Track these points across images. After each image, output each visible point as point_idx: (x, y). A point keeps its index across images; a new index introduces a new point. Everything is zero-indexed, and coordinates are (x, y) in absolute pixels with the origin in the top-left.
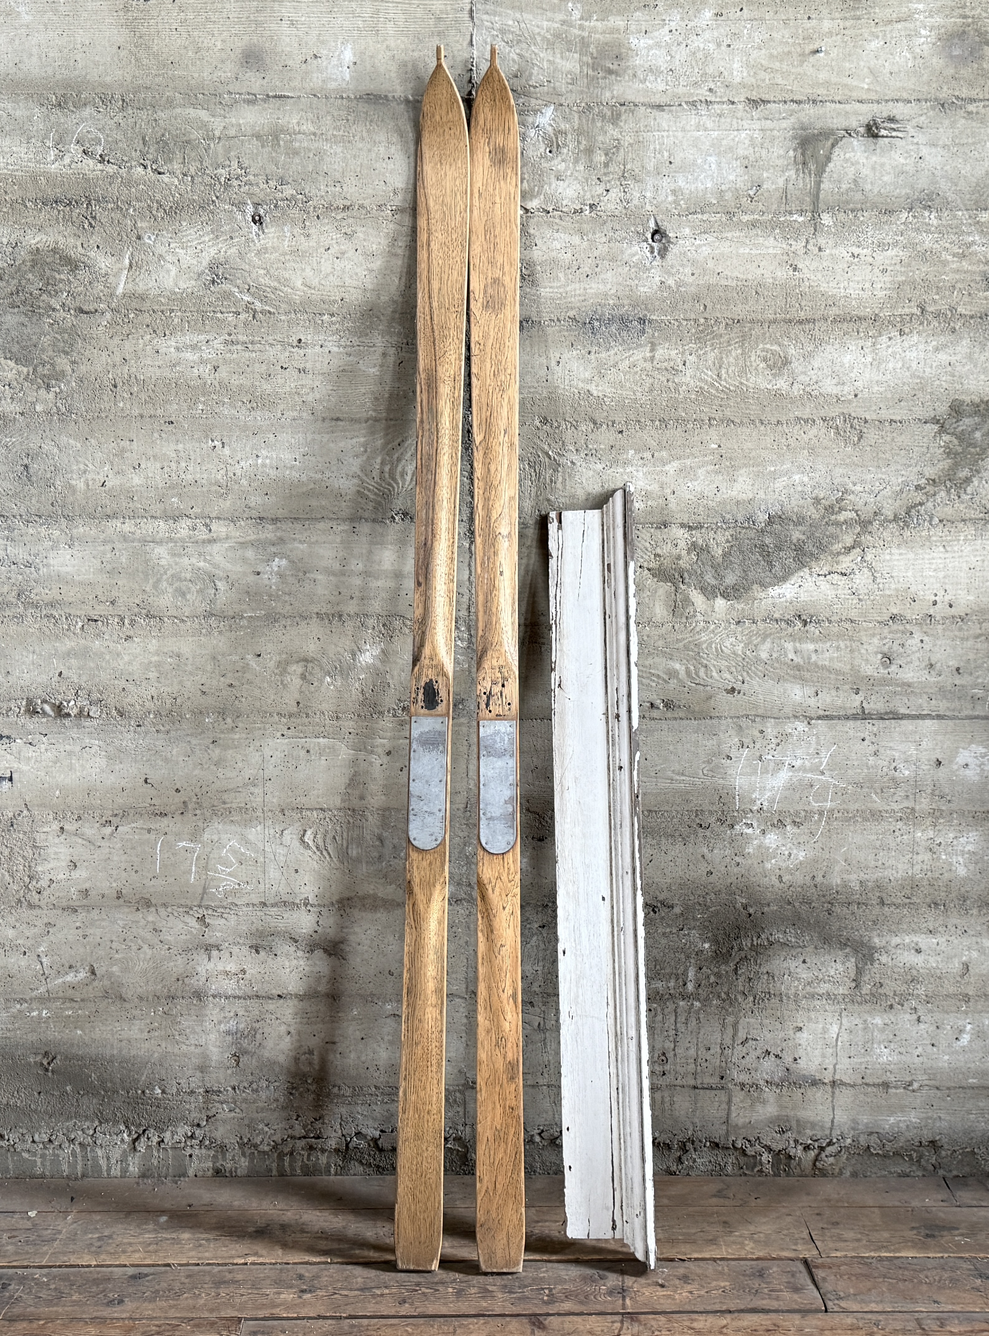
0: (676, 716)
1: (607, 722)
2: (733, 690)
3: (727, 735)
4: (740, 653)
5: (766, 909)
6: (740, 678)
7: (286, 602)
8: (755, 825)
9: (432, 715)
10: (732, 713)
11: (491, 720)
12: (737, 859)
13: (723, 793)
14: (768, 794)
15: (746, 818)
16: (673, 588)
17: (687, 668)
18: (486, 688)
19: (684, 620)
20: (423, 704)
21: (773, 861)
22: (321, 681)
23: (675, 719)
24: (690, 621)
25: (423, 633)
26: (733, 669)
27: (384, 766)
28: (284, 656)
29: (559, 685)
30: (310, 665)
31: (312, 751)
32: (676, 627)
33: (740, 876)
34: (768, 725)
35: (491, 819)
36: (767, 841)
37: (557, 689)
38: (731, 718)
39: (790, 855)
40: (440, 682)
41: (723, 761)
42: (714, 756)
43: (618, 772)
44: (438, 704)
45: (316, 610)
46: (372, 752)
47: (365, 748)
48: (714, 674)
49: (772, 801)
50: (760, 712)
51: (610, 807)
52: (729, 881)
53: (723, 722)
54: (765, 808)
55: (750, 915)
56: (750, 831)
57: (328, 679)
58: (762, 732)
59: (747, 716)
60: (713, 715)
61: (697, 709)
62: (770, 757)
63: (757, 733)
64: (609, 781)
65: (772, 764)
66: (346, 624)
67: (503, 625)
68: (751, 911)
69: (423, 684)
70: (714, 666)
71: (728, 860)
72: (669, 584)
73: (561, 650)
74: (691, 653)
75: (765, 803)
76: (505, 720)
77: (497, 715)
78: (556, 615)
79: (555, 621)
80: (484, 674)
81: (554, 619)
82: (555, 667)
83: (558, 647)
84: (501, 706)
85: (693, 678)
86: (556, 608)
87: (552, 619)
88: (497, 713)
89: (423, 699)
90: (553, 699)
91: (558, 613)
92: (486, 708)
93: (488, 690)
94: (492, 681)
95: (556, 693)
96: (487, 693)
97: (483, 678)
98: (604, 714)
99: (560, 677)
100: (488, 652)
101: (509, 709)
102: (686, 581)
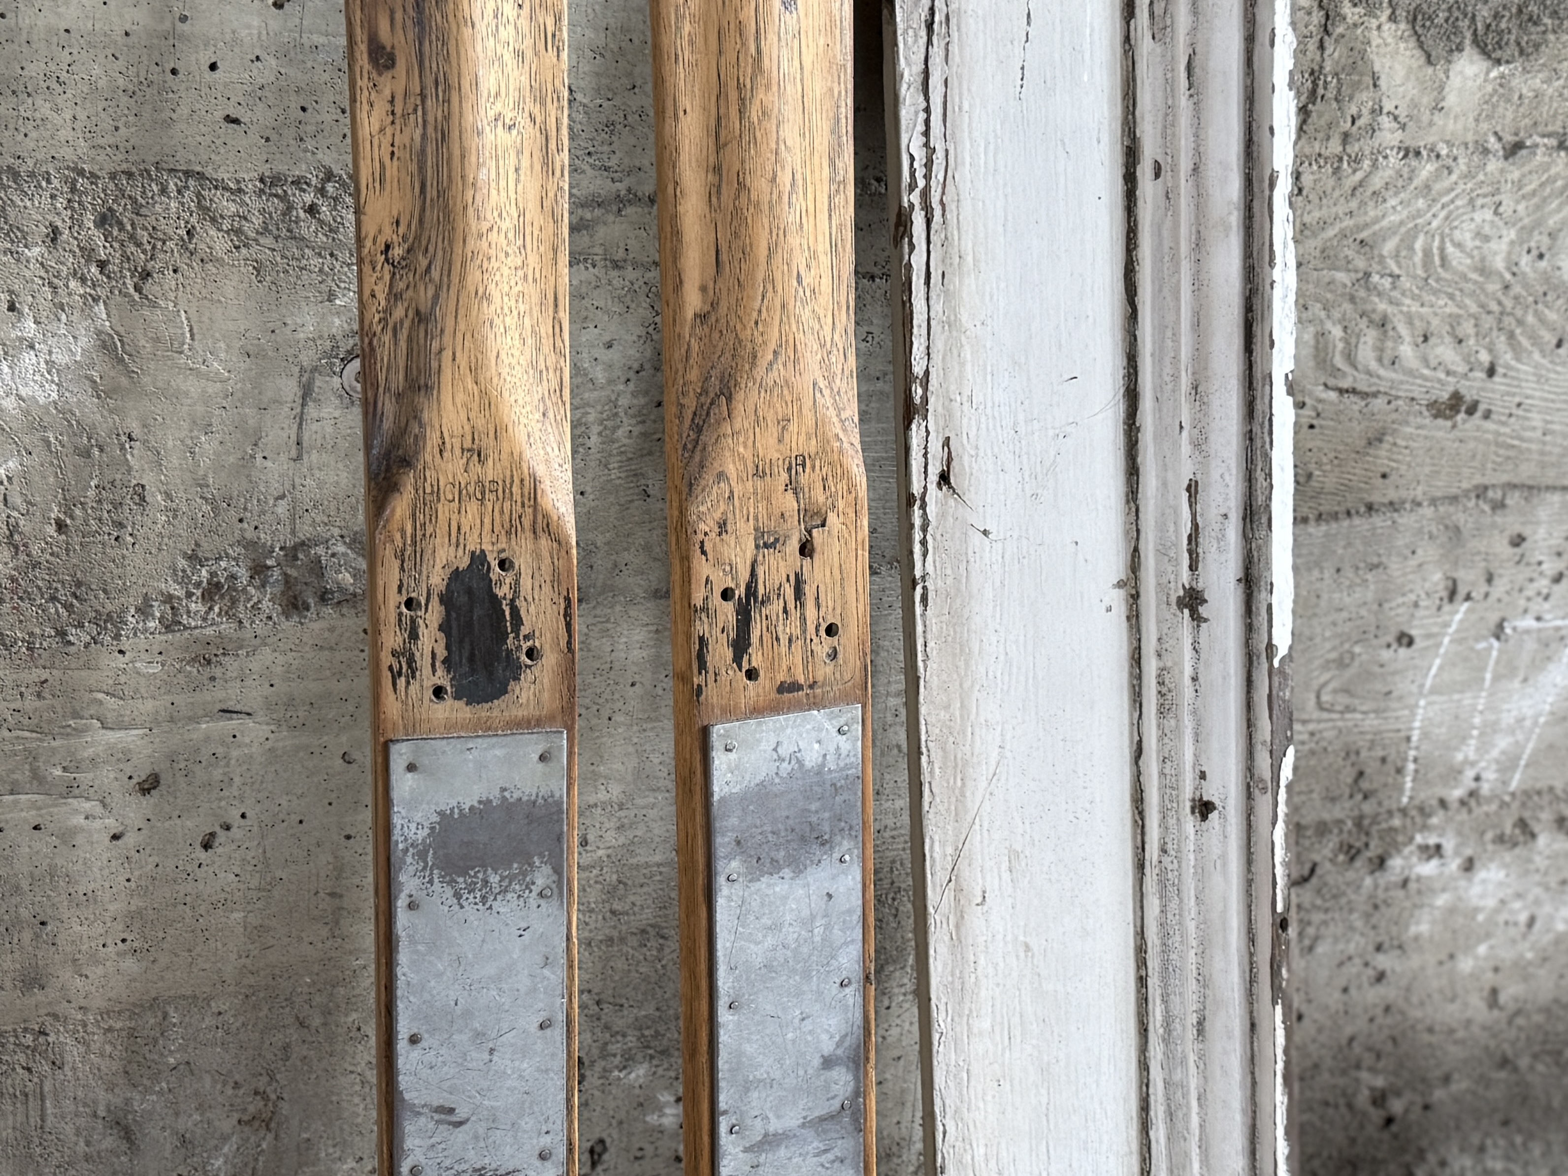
1: (1134, 618)
2: (1455, 402)
3: (1413, 562)
4: (1499, 263)
5: (1439, 1094)
6: (1484, 357)
8: (1449, 845)
9: (487, 729)
10: (1441, 486)
11: (757, 711)
12: (1382, 961)
13: (1369, 759)
14: (1503, 743)
15: (1425, 828)
18: (733, 570)
20: (442, 678)
21: (1482, 949)
25: (422, 318)
26: (1467, 328)
27: (130, 840)
29: (944, 478)
33: (1379, 1011)
34: (1543, 514)
36: (1476, 890)
37: (934, 495)
38: (1433, 502)
39: (1531, 922)
40: (523, 562)
41: (1386, 655)
42: (1363, 638)
44: (515, 671)
46: (70, 790)
47: (36, 776)
48: (1406, 351)
49: (1508, 765)
50: (1526, 472)
51: (1141, 950)
52: (1349, 1031)
53: (1406, 520)
54: (1485, 788)
55: (1389, 1121)
56: (1428, 868)
58: (1518, 541)
59: (1481, 492)
60: (1376, 498)
61: (1330, 482)
62: (1529, 622)
63: (1502, 547)
65: (1530, 645)
67: (799, 260)
68: (1397, 1106)
69: (438, 579)
70: (1410, 320)
71: (1353, 968)
73: (951, 324)
75: (1490, 776)
76: (816, 704)
77: (783, 688)
78: (929, 165)
79: (926, 194)
80: (722, 507)
81: (921, 183)
82: (925, 400)
83: (937, 307)
84: (798, 646)
85: (1336, 372)
86: (926, 133)
87: (912, 187)
88: (781, 677)
89: (441, 653)
90: (917, 536)
91: (939, 158)
92: (737, 659)
93: (744, 576)
94: (759, 533)
95: (931, 510)
96: (739, 592)
97: (722, 526)
98: (1121, 584)
99: (947, 442)
100: (739, 396)
101: (834, 655)
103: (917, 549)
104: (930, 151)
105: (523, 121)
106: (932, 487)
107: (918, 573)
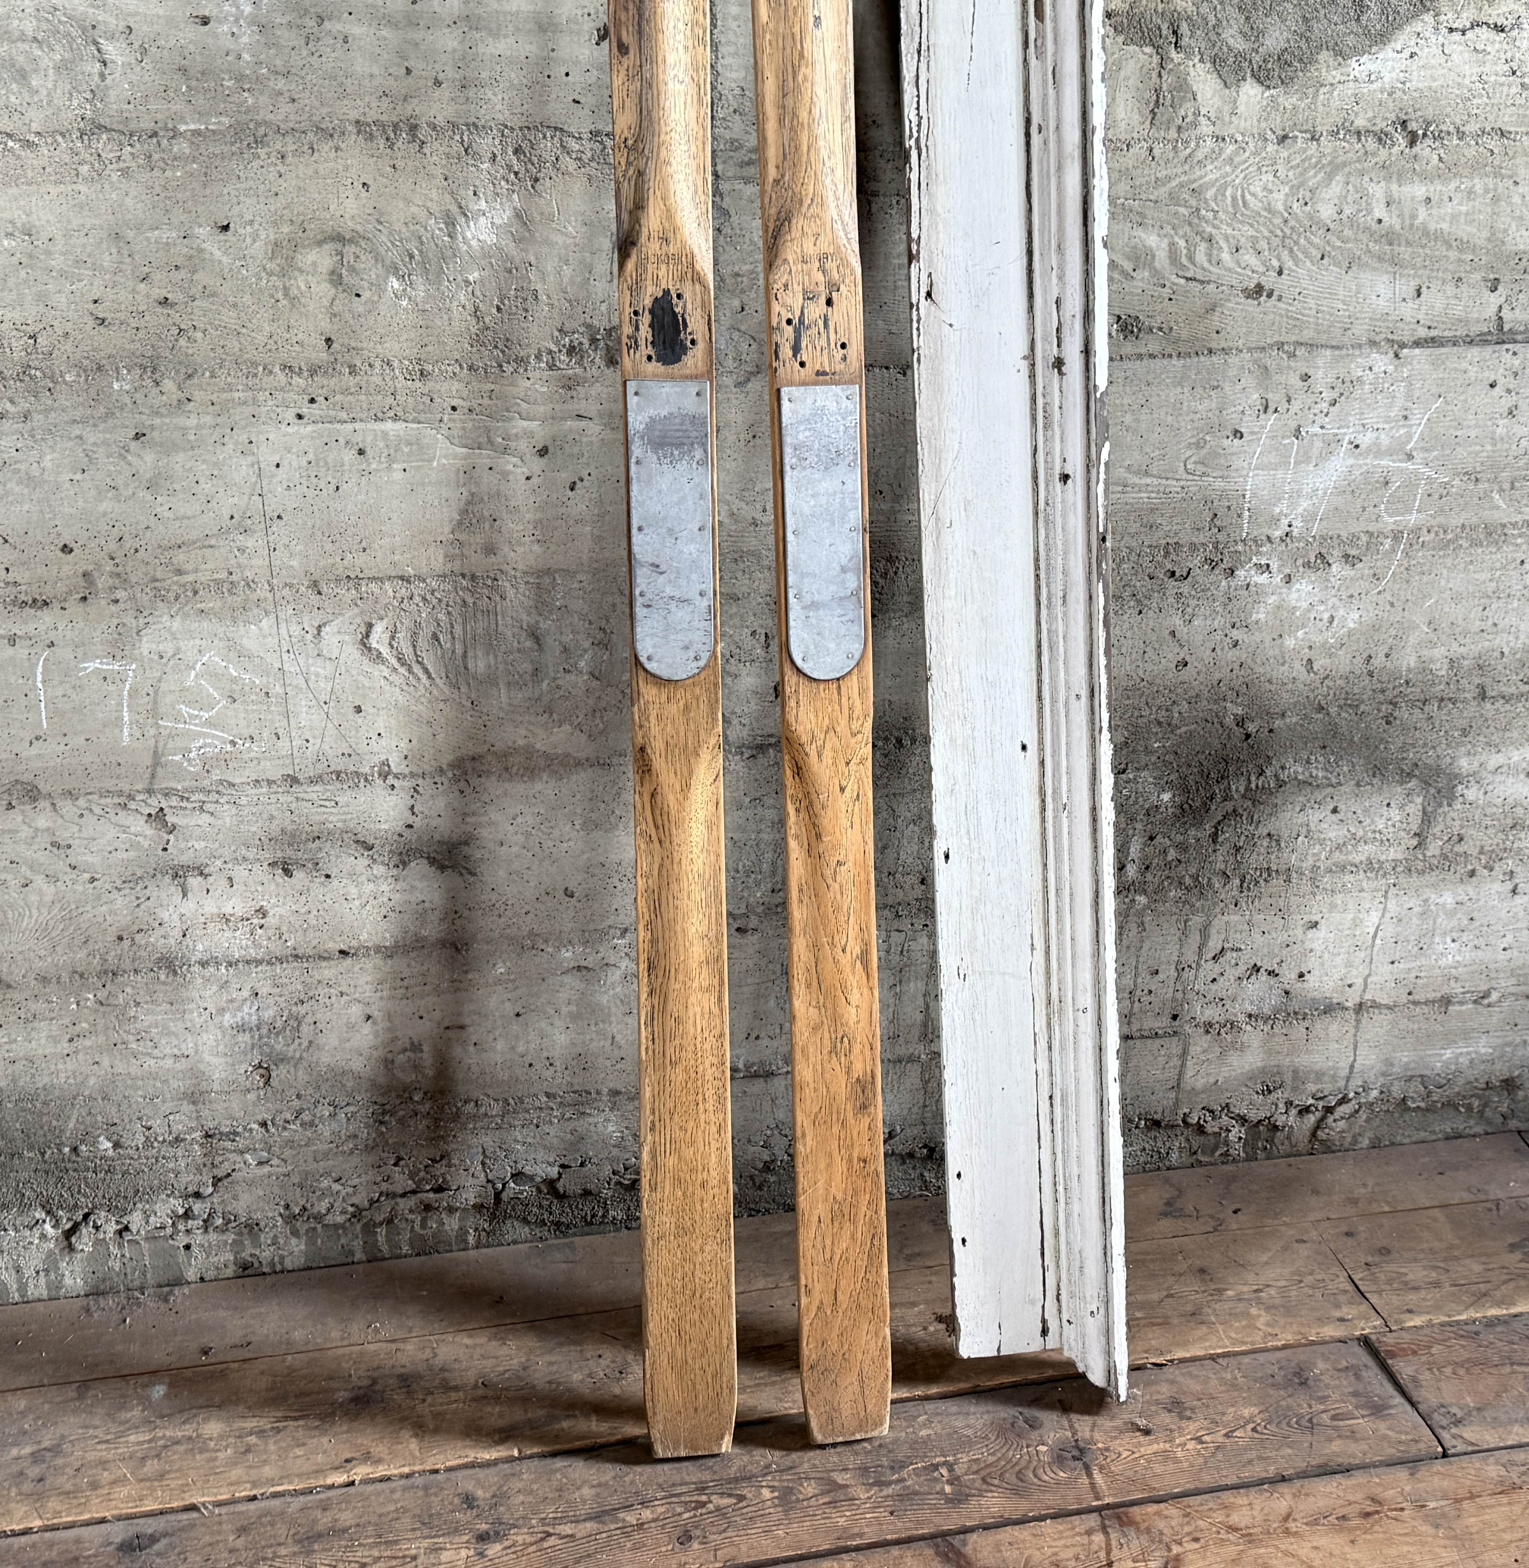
0: (1143, 351)
1: (1032, 376)
2: (1259, 289)
3: (1239, 387)
4: (1280, 207)
5: (1278, 723)
6: (1275, 263)
7: (280, 93)
8: (1274, 567)
9: (672, 378)
10: (1254, 340)
11: (804, 384)
12: (1235, 634)
13: (1220, 506)
14: (1305, 504)
15: (1258, 553)
16: (1156, 59)
17: (1172, 244)
18: (791, 309)
19: (1173, 134)
20: (650, 351)
21: (1300, 634)
22: (380, 289)
23: (1140, 357)
24: (1184, 136)
25: (640, 174)
26: (1263, 245)
27: (535, 481)
29: (929, 295)
30: (350, 250)
31: (370, 452)
32: (1157, 152)
33: (1236, 666)
34: (1320, 362)
35: (814, 605)
36: (1294, 595)
37: (923, 303)
38: (1250, 350)
39: (1332, 619)
40: (687, 295)
41: (1226, 443)
42: (1210, 430)
43: (1058, 485)
44: (684, 350)
45: (354, 115)
46: (505, 450)
47: (490, 441)
48: (1226, 256)
49: (1309, 518)
50: (1307, 335)
52: (1218, 676)
53: (1233, 360)
54: (1295, 532)
55: (1248, 736)
56: (1263, 579)
57: (395, 283)
58: (1306, 377)
59: (1280, 346)
60: (1214, 345)
61: (1185, 334)
62: (1316, 429)
63: (1295, 380)
64: (1036, 504)
65: (1318, 444)
66: (427, 150)
67: (824, 153)
68: (1252, 727)
69: (648, 302)
70: (1226, 238)
71: (1219, 636)
72: (1148, 50)
73: (932, 211)
74: (1182, 210)
75: (1298, 524)
76: (836, 383)
77: (818, 373)
78: (919, 125)
79: (918, 140)
80: (786, 277)
81: (915, 135)
82: (918, 252)
83: (924, 202)
84: (825, 352)
85: (1183, 267)
86: (918, 109)
87: (911, 137)
88: (818, 367)
89: (650, 339)
90: (915, 325)
91: (924, 122)
92: (795, 356)
93: (798, 314)
94: (805, 292)
95: (922, 311)
96: (796, 321)
97: (786, 286)
98: (1025, 358)
99: (930, 275)
100: (794, 221)
101: (844, 358)
102: (1185, 41)
103: (915, 332)
104: (920, 118)
105: (688, 79)
106: (923, 300)
107: (915, 346)
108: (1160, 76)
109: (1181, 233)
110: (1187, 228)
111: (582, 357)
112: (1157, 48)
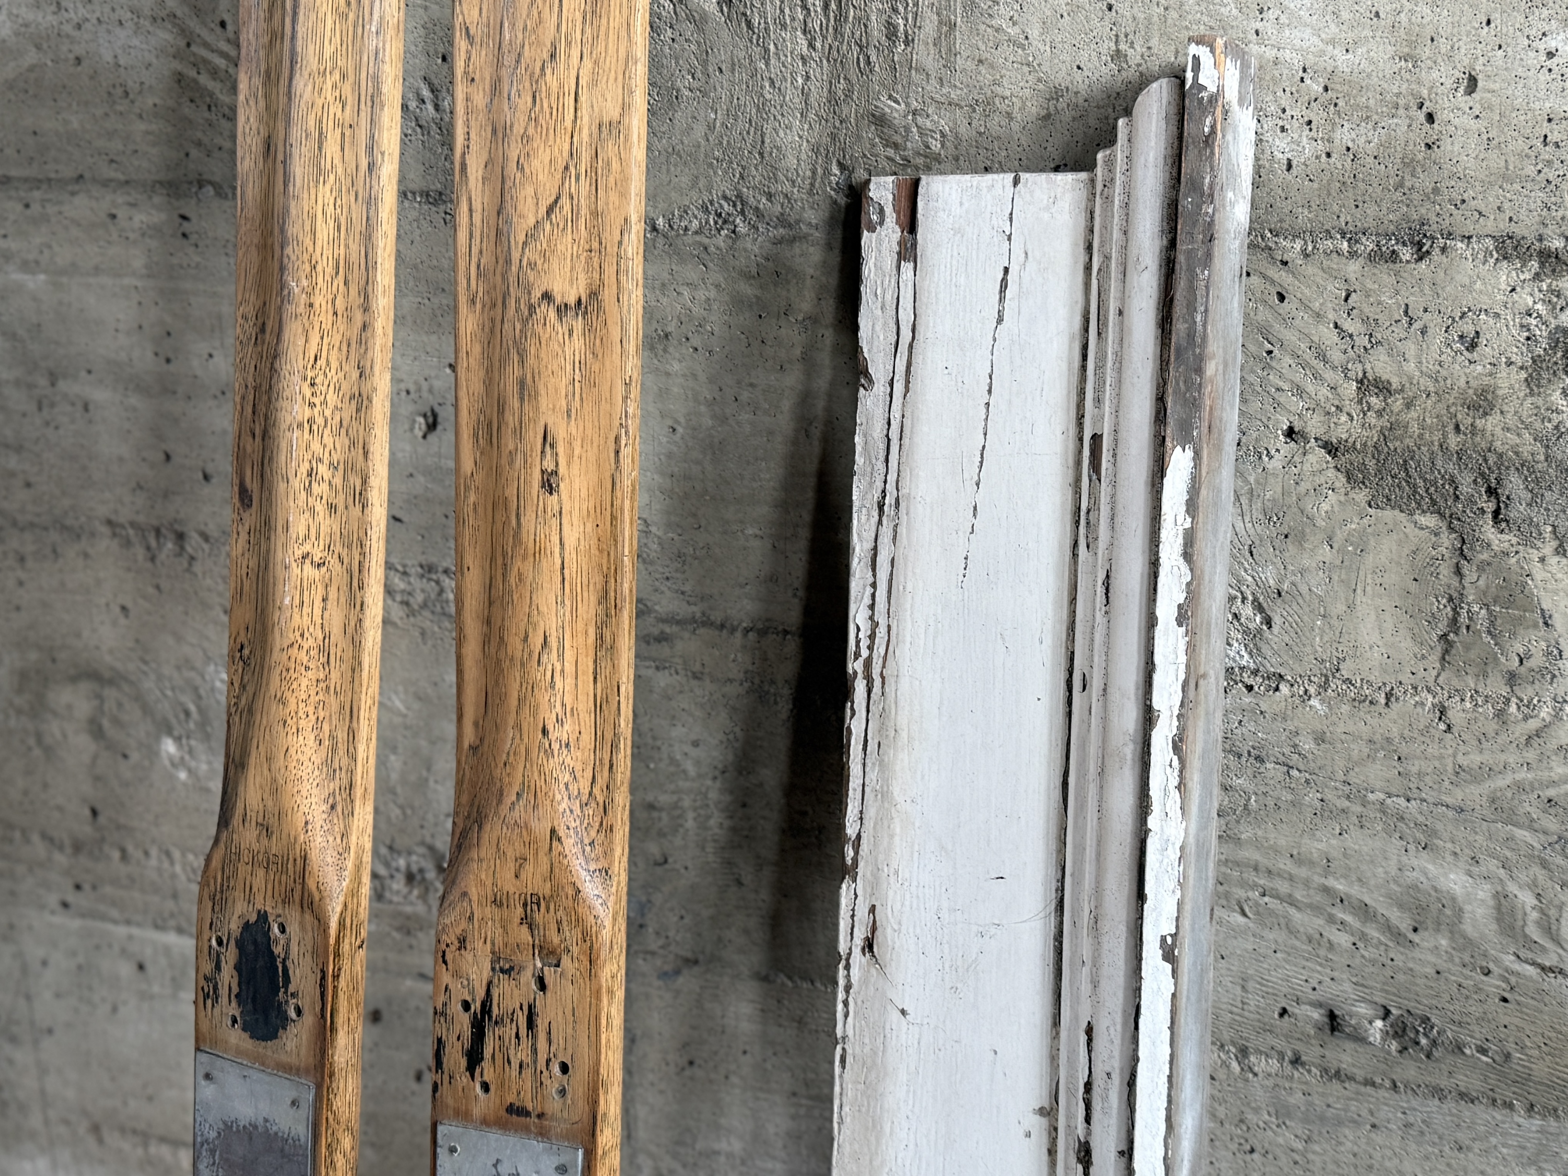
0: (1444, 1083)
9: (262, 1062)
11: (486, 1123)
16: (1447, 540)
17: (1501, 899)
18: (469, 985)
19: (1497, 687)
20: (234, 1009)
22: (152, 753)
24: (1526, 692)
28: (33, 656)
29: (869, 946)
30: (110, 693)
31: (150, 968)
32: (1455, 715)
37: (857, 958)
40: (293, 929)
44: (285, 1021)
45: (103, 511)
57: (169, 747)
61: (1540, 1070)
66: (197, 568)
67: (547, 715)
69: (235, 926)
72: (1429, 520)
73: (884, 795)
74: (1522, 834)
76: (543, 1134)
77: (512, 1109)
78: (872, 637)
79: (868, 663)
80: (463, 924)
81: (865, 653)
82: (855, 860)
83: (872, 776)
84: (528, 1073)
85: (1530, 943)
86: (872, 607)
87: (857, 655)
88: (511, 1098)
89: (235, 989)
90: (841, 996)
91: (881, 632)
92: (471, 1068)
93: (481, 994)
94: (496, 958)
95: (855, 972)
96: (476, 1006)
97: (462, 942)
98: (1042, 1111)
99: (873, 909)
100: (487, 827)
101: (563, 1092)
102: (1518, 511)
103: (840, 1007)
104: (875, 625)
105: (333, 561)
106: (857, 952)
107: (839, 1032)
108: (1458, 572)
109: (1523, 877)
110: (1537, 871)
111: (427, 890)
112: (1451, 521)
